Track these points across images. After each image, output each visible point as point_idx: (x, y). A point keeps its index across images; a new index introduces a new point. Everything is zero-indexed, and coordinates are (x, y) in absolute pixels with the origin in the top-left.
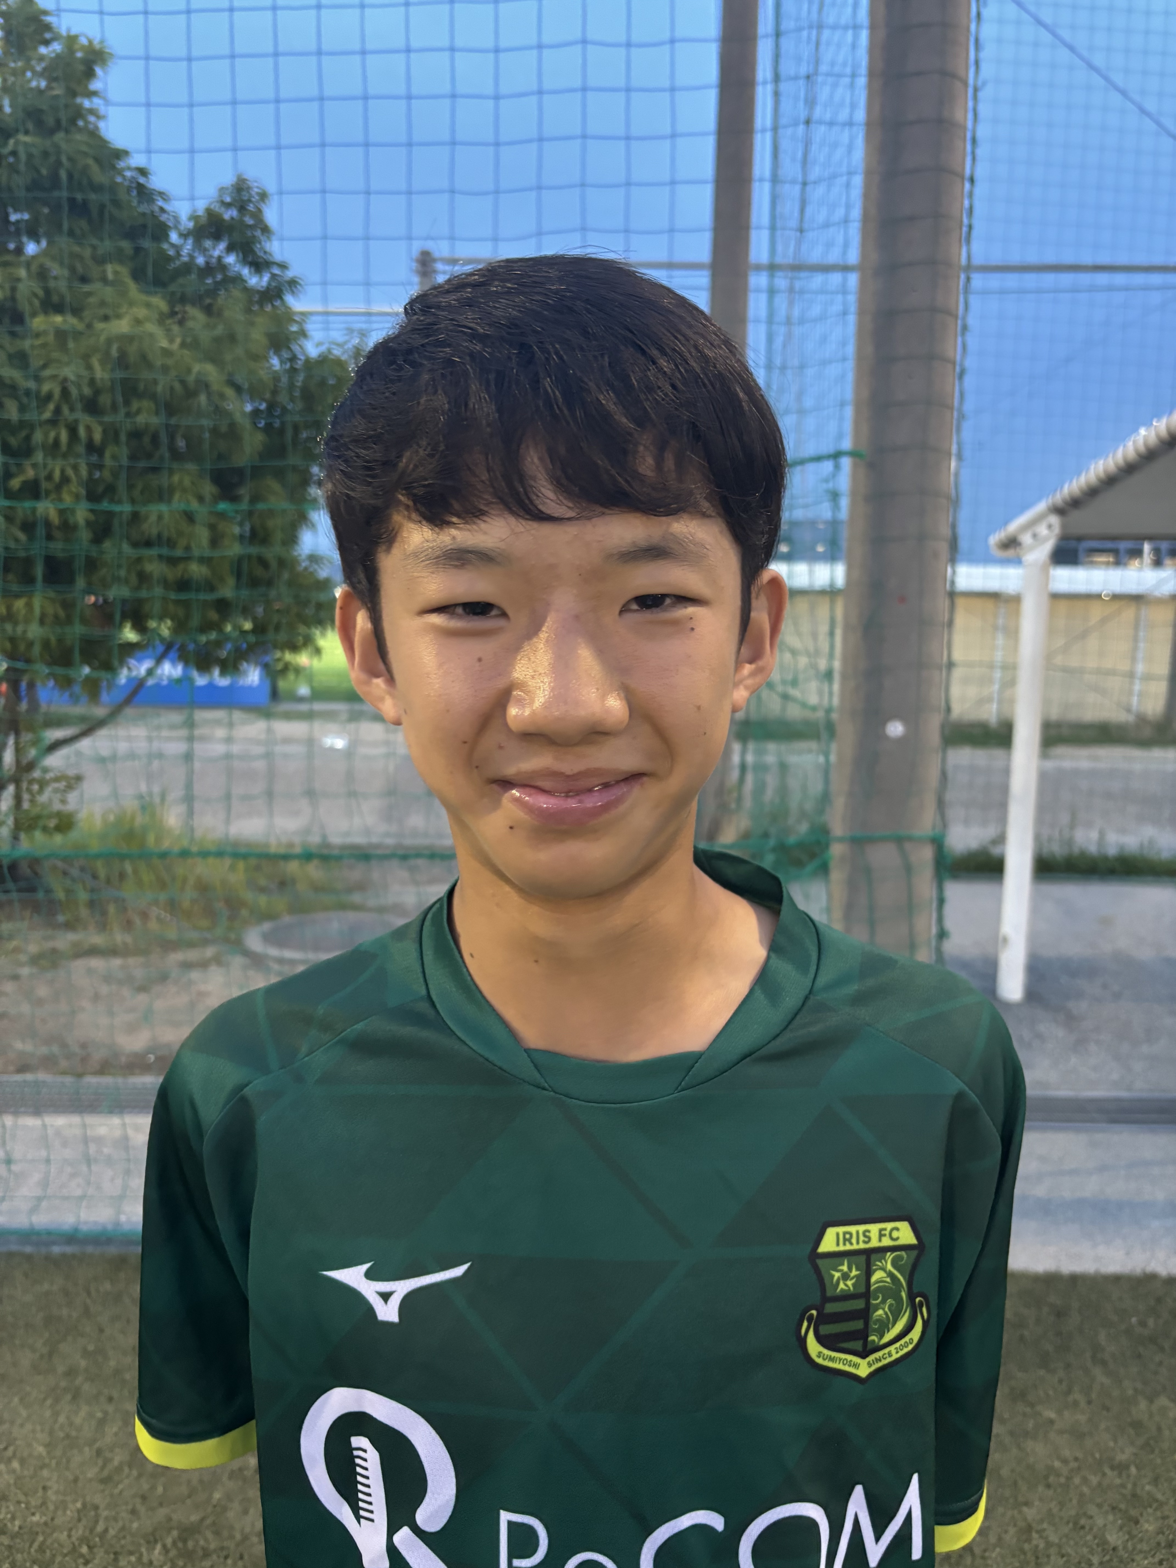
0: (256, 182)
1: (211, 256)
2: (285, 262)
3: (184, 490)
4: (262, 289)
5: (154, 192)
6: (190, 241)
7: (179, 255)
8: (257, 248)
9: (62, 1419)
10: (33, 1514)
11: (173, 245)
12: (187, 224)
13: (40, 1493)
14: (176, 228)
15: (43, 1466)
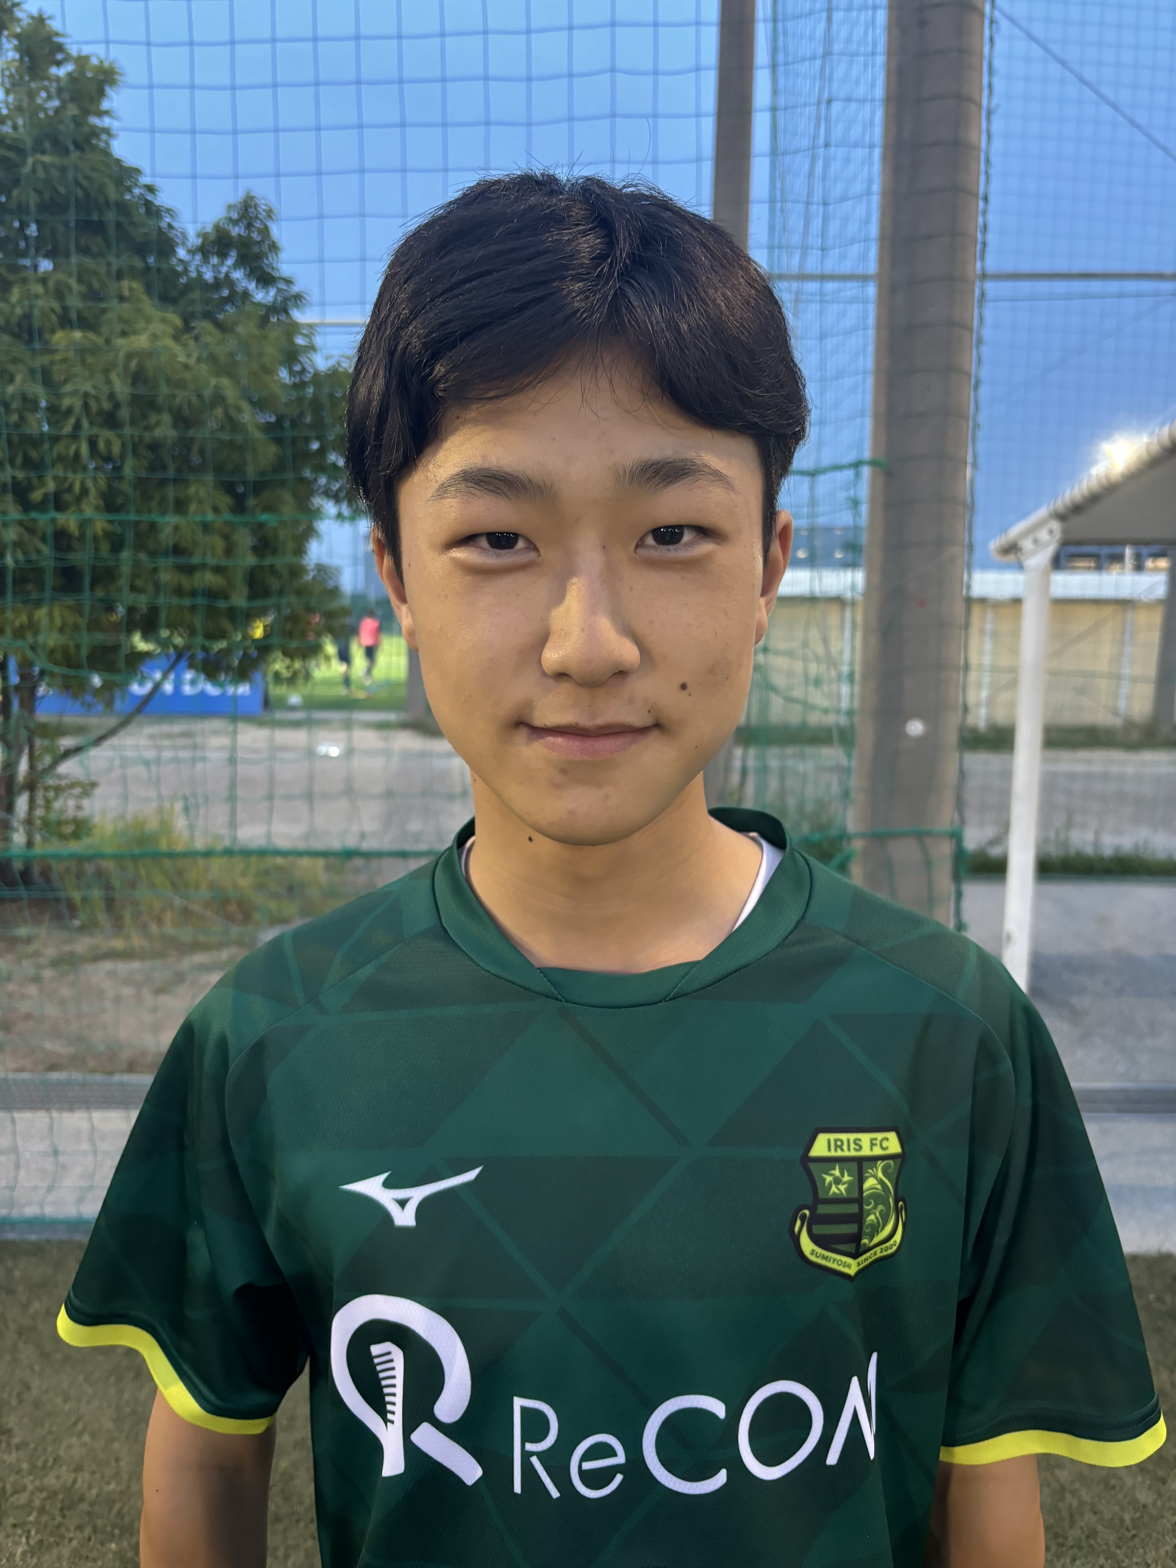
0: (263, 199)
1: (220, 272)
2: (291, 278)
3: (201, 501)
4: (269, 304)
5: (161, 208)
6: (198, 257)
7: (186, 271)
8: (265, 264)
9: (126, 1396)
10: (108, 1483)
11: (181, 261)
12: (194, 241)
13: (113, 1464)
14: (183, 244)
15: (114, 1439)
